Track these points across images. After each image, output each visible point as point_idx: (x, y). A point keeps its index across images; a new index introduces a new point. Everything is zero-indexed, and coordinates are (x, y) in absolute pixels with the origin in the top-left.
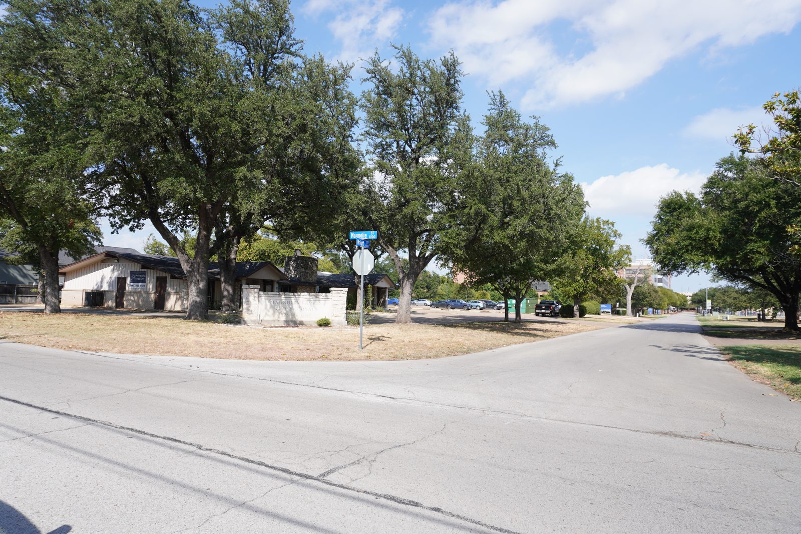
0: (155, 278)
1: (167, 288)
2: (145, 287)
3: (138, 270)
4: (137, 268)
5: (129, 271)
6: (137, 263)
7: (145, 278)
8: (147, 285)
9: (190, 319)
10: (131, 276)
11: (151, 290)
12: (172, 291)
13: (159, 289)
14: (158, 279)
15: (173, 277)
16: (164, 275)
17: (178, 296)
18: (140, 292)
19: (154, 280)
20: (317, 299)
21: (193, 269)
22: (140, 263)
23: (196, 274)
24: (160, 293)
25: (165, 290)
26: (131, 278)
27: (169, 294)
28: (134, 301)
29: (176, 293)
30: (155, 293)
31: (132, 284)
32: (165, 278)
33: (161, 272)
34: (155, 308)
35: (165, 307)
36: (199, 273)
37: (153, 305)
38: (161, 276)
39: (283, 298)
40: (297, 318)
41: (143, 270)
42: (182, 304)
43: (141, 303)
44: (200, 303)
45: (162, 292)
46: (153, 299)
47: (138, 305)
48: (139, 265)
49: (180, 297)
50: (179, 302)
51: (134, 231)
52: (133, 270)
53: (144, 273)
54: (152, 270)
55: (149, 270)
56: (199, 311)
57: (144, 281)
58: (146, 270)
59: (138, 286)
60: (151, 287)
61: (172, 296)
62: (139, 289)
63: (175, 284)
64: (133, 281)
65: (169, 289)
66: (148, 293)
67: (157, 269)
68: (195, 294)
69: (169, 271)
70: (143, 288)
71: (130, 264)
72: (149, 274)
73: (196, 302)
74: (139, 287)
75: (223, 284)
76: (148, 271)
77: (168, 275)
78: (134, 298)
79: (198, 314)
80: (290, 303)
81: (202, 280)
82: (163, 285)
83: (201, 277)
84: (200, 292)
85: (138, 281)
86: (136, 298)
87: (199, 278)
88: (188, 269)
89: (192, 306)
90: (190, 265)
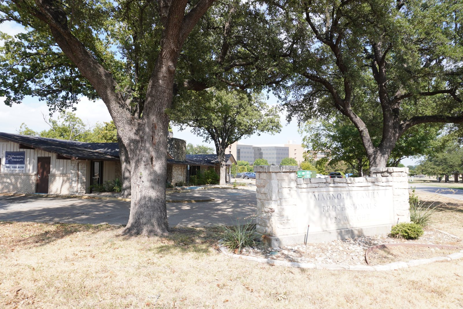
0: (36, 159)
1: (51, 170)
2: (23, 169)
3: (15, 151)
4: (14, 147)
5: (4, 152)
6: (14, 142)
7: (24, 159)
8: (26, 166)
9: (138, 233)
10: (6, 156)
11: (31, 172)
12: (57, 173)
13: (41, 171)
14: (40, 159)
15: (59, 157)
16: (47, 154)
17: (65, 178)
18: (18, 174)
19: (36, 161)
20: (376, 188)
21: (142, 138)
22: (17, 142)
23: (148, 145)
24: (42, 174)
25: (49, 172)
26: (6, 159)
27: (54, 176)
28: (11, 184)
29: (63, 174)
30: (36, 175)
31: (8, 165)
32: (49, 158)
33: (43, 152)
34: (37, 192)
35: (49, 190)
36: (153, 144)
37: (34, 188)
38: (43, 156)
39: (331, 189)
40: (351, 223)
41: (22, 150)
42: (71, 187)
43: (19, 185)
44: (157, 200)
45: (45, 173)
46: (34, 181)
47: (15, 187)
48: (16, 144)
49: (68, 179)
50: (67, 185)
51: (11, 106)
52: (9, 150)
53: (23, 154)
54: (32, 150)
55: (29, 150)
56: (156, 215)
57: (22, 162)
58: (25, 150)
59: (16, 167)
60: (31, 168)
61: (57, 178)
62: (17, 170)
63: (61, 164)
64: (9, 162)
65: (53, 170)
66: (28, 176)
67: (39, 148)
68: (147, 184)
69: (55, 151)
70: (22, 169)
71: (5, 144)
72: (28, 155)
73: (150, 198)
74: (17, 169)
75: (125, 164)
76: (27, 151)
77: (53, 156)
78: (11, 180)
79: (154, 221)
80: (339, 197)
81: (158, 158)
82: (46, 166)
83: (157, 151)
84: (156, 181)
85: (16, 163)
86: (13, 180)
87: (153, 154)
88: (133, 137)
89: (141, 207)
90: (135, 128)
